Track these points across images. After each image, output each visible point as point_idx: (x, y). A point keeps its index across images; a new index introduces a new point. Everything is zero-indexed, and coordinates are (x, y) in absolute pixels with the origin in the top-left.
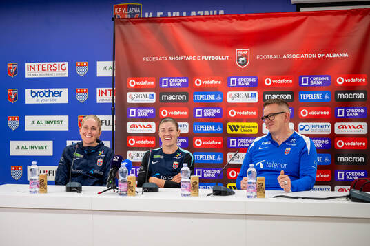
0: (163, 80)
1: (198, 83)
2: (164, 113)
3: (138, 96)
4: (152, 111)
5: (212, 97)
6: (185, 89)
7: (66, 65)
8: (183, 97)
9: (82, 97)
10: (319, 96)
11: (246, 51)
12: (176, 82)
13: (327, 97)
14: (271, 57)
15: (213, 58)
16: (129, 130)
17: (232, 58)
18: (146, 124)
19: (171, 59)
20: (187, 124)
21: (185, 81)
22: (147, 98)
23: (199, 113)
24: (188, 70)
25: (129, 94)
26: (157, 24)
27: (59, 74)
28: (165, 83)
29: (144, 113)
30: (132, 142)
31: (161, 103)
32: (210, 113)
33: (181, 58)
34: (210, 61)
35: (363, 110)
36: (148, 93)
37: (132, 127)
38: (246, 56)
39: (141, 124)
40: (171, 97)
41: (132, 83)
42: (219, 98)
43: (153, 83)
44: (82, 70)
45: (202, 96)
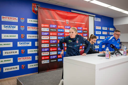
0: (51, 25)
1: (59, 27)
2: (51, 34)
3: (44, 29)
4: (48, 33)
5: (62, 30)
6: (56, 28)
7: (17, 18)
8: (55, 30)
9: (23, 28)
10: (81, 31)
11: (68, 20)
12: (54, 26)
13: (82, 32)
14: (73, 22)
15: (62, 21)
16: (42, 38)
17: (65, 21)
18: (46, 37)
19: (53, 20)
20: (56, 37)
21: (56, 26)
22: (47, 30)
23: (59, 34)
24: (57, 23)
25: (42, 28)
26: (49, 11)
27: (15, 21)
28: (51, 26)
29: (46, 34)
30: (43, 42)
31: (50, 31)
32: (62, 34)
33: (55, 20)
34: (61, 22)
35: (87, 35)
36: (47, 29)
37: (43, 38)
38: (68, 21)
39: (45, 37)
40: (53, 30)
41: (43, 25)
42: (63, 31)
43: (48, 26)
44: (22, 20)
45: (60, 30)
